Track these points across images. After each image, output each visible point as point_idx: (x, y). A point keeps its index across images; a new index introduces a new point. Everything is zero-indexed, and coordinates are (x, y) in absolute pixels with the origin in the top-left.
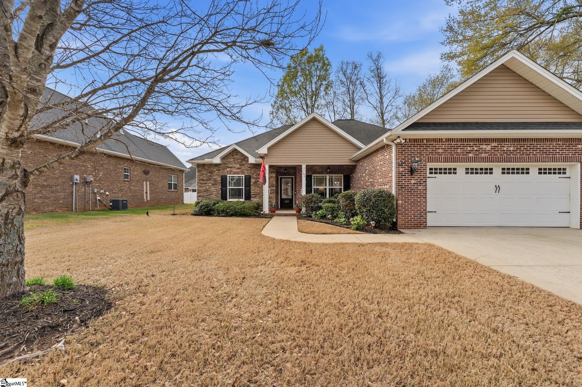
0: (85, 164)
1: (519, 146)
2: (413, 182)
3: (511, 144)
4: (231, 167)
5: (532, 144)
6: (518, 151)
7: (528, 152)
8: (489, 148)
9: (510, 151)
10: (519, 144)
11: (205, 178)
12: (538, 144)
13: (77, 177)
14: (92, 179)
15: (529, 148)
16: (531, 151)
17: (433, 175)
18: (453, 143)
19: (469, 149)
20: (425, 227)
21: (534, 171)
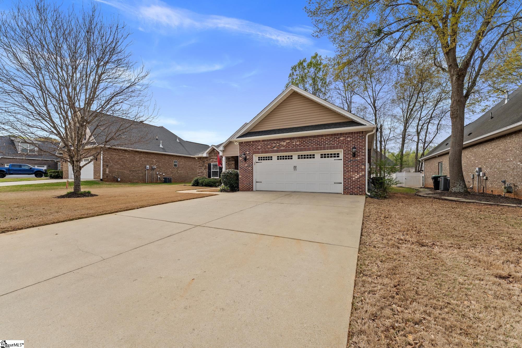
0: (152, 160)
1: (302, 141)
2: (246, 165)
3: (297, 141)
4: (213, 159)
5: (310, 140)
6: (302, 145)
7: (308, 144)
8: (285, 144)
9: (297, 144)
10: (302, 140)
11: (201, 165)
12: (314, 139)
13: (148, 166)
14: (156, 167)
15: (308, 142)
16: (310, 144)
17: (260, 161)
18: (266, 142)
19: (274, 145)
20: (252, 190)
21: (318, 156)
